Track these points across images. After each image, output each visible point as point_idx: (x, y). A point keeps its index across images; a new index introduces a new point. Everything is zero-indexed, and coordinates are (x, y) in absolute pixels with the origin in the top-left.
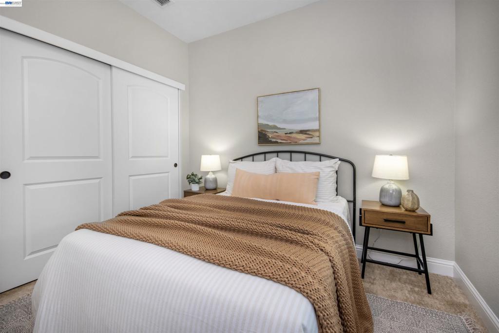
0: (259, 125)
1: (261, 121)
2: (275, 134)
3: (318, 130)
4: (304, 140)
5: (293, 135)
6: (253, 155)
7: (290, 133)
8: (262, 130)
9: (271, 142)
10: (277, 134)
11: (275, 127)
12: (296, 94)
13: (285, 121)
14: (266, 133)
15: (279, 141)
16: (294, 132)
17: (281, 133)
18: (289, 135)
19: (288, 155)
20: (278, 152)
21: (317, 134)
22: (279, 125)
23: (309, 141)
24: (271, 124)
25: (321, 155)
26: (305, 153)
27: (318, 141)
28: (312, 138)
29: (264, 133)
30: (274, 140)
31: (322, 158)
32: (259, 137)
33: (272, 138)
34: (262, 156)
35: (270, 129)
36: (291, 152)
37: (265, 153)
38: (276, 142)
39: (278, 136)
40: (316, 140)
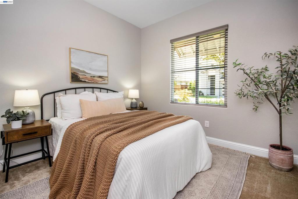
0: (72, 69)
1: (73, 66)
2: (84, 76)
3: (107, 77)
4: (101, 81)
5: (95, 78)
6: (65, 90)
7: (93, 77)
8: (74, 72)
9: (81, 81)
10: (85, 76)
11: (84, 72)
12: (97, 55)
13: (90, 69)
14: (78, 75)
15: (87, 81)
16: (96, 76)
17: (88, 76)
18: (93, 78)
19: (91, 89)
20: (85, 88)
21: (107, 79)
22: (87, 71)
23: (103, 82)
24: (81, 69)
25: (107, 90)
26: (101, 88)
27: (107, 83)
28: (104, 80)
29: (76, 74)
30: (84, 80)
31: (108, 91)
32: (72, 77)
33: (82, 78)
34: (74, 91)
35: (80, 72)
36: (93, 88)
37: (76, 88)
38: (85, 82)
39: (86, 78)
40: (106, 82)
